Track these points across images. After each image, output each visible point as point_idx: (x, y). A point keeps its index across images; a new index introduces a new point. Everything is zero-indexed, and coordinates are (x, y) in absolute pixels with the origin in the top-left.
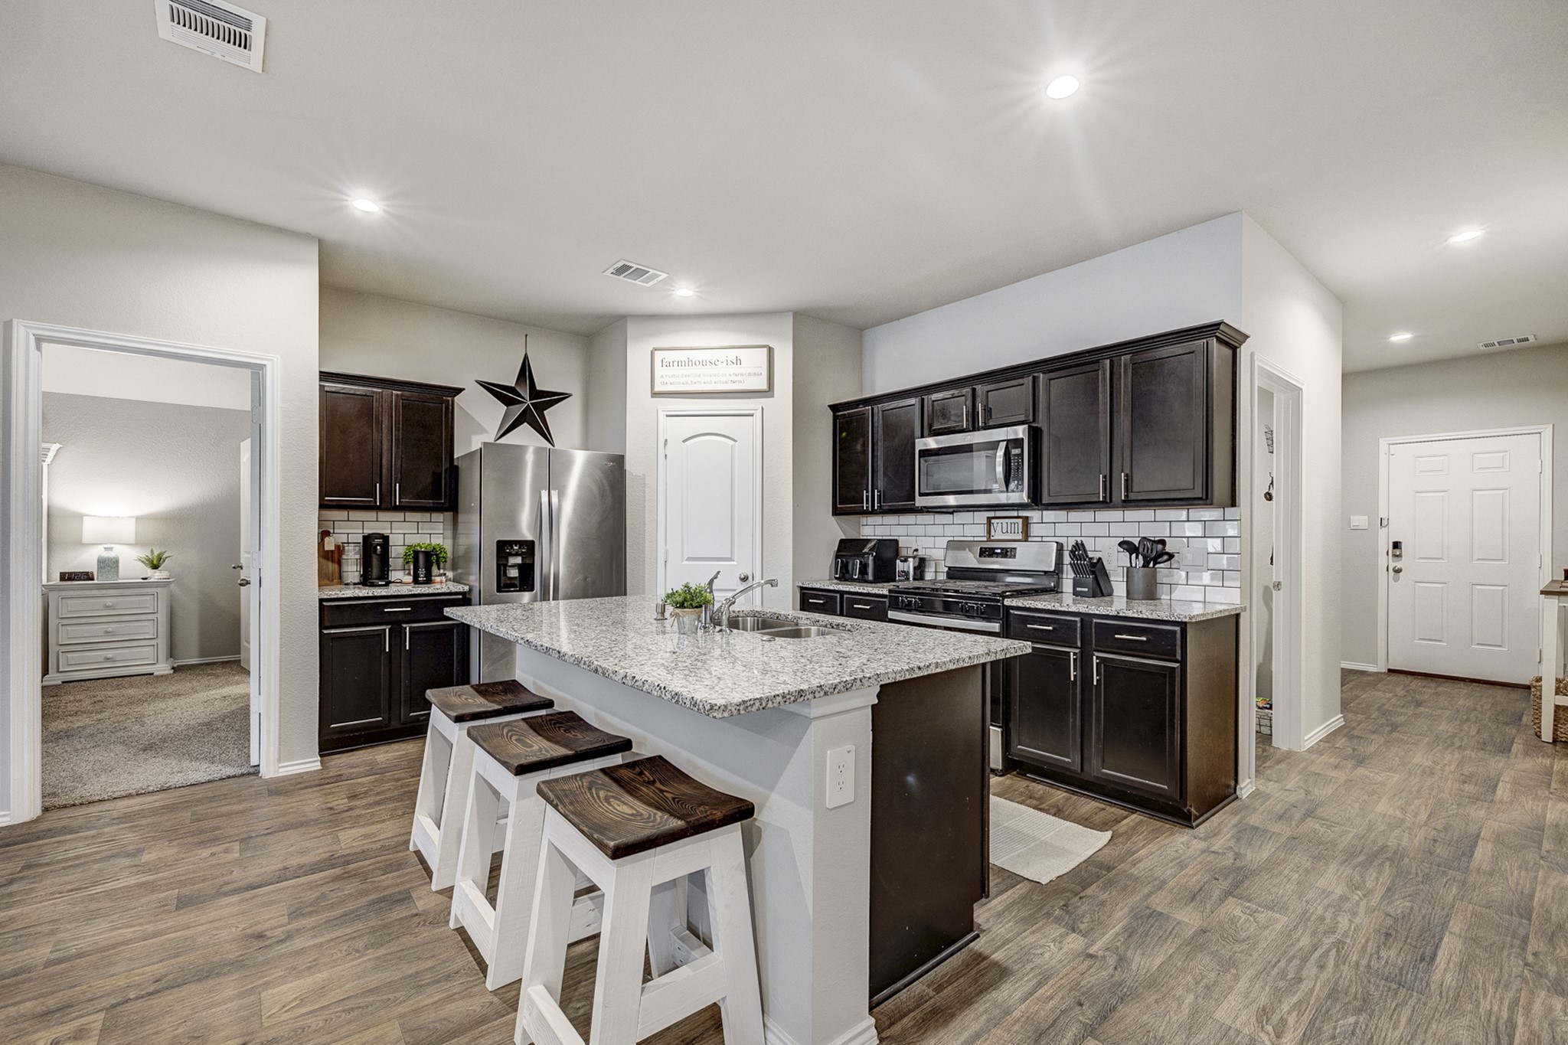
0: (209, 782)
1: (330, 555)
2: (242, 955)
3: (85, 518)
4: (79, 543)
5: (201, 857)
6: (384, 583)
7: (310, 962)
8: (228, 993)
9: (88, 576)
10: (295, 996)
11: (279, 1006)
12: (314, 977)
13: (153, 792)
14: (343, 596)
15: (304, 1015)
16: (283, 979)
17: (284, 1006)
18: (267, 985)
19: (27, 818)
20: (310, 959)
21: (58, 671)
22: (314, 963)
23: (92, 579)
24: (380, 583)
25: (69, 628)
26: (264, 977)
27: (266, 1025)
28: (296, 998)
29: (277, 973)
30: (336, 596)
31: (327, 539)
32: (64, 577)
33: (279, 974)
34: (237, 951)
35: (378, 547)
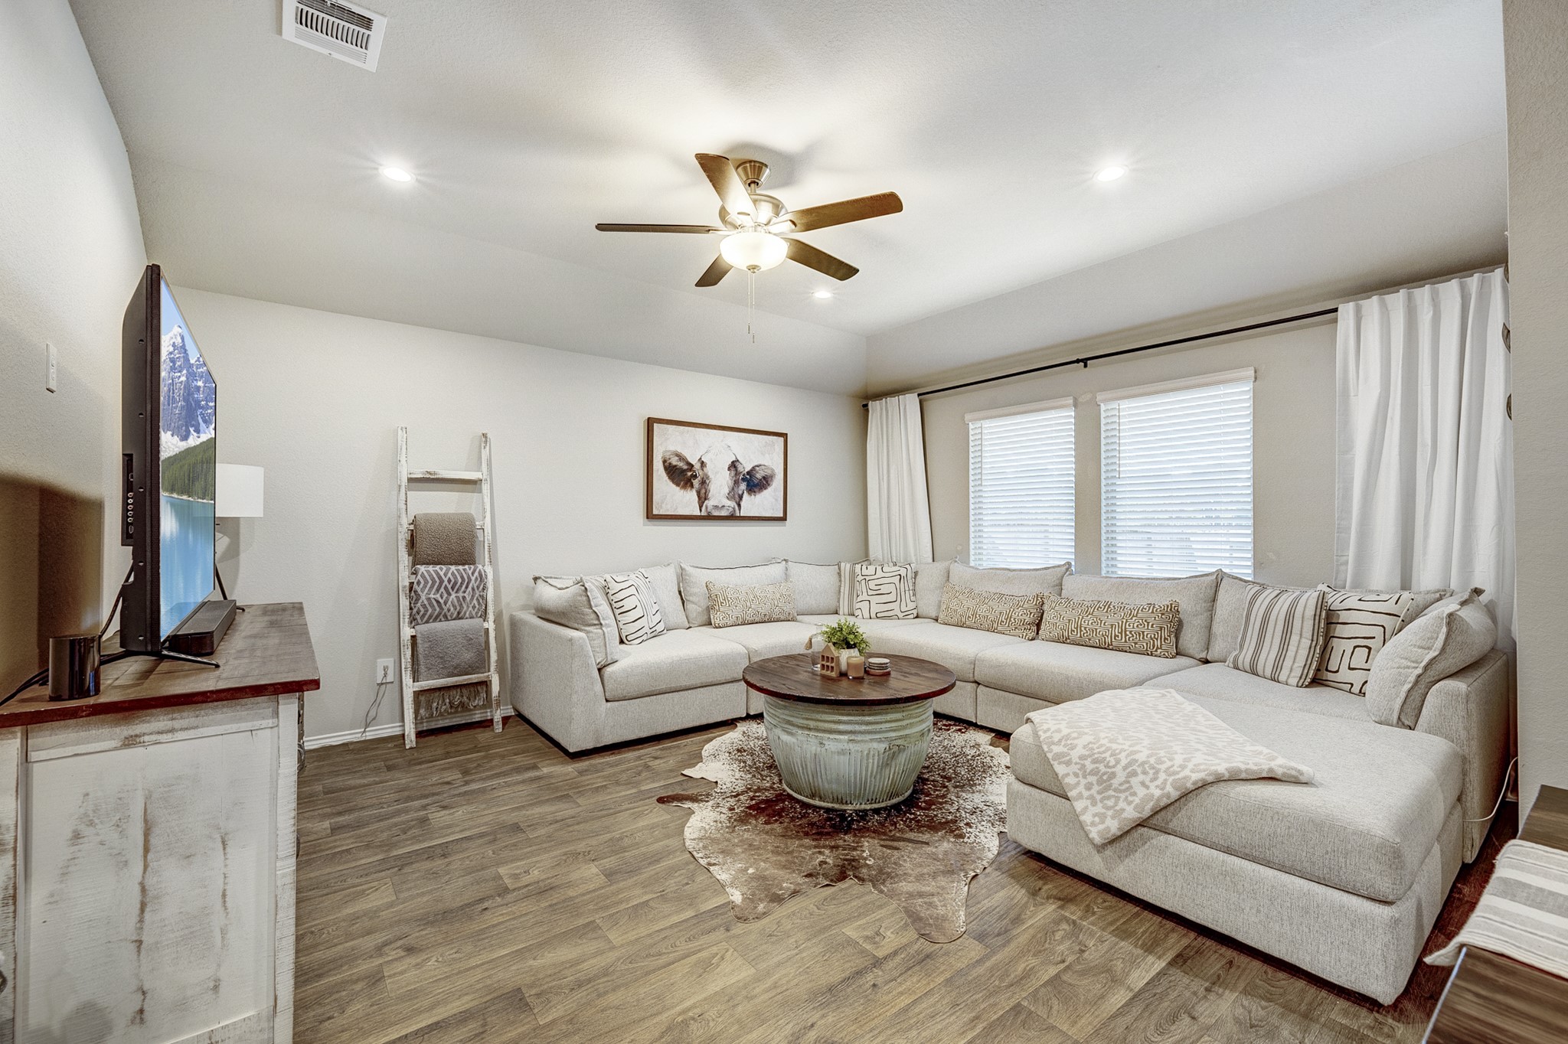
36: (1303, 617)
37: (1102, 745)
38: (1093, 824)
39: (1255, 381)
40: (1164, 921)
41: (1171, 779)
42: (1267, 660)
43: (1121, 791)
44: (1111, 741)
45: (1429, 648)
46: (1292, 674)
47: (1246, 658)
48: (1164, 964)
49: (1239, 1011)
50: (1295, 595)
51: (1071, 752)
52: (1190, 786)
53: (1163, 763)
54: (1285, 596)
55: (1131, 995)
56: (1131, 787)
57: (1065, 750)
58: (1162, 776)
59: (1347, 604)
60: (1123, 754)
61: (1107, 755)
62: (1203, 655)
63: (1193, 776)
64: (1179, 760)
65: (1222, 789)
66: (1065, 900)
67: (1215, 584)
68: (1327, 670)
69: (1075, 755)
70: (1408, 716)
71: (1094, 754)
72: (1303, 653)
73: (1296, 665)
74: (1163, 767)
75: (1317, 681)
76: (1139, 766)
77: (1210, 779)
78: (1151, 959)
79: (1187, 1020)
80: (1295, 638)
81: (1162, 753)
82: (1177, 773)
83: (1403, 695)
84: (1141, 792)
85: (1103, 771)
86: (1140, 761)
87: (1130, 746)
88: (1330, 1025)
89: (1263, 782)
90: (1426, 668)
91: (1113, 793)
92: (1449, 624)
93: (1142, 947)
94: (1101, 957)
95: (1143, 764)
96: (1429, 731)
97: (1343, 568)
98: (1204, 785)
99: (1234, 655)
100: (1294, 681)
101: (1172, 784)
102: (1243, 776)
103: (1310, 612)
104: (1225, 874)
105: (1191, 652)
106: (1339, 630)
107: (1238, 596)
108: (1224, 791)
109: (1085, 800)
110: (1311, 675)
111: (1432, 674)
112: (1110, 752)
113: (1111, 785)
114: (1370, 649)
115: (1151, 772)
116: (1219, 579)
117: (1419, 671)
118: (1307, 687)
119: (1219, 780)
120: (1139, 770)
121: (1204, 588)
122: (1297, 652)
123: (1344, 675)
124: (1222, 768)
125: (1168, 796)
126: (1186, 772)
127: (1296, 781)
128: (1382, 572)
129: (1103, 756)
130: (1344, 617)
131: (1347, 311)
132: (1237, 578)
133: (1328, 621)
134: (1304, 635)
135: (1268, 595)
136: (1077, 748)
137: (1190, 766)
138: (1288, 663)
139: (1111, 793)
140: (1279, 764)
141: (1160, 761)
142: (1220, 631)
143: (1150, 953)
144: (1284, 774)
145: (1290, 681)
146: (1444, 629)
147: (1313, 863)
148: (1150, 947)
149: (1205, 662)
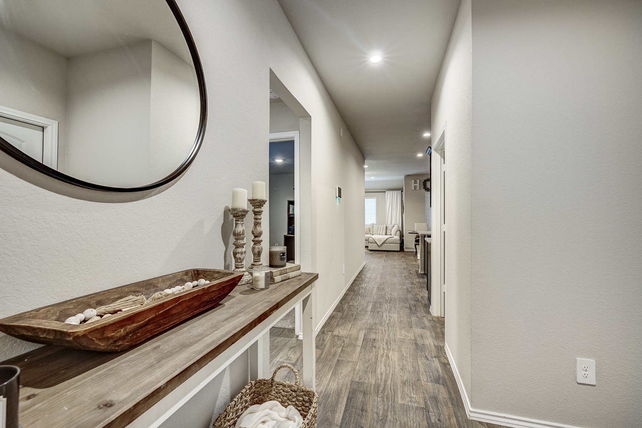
42: (381, 233)
47: (379, 233)
56: (382, 241)
65: (389, 239)
69: (377, 240)
75: (386, 235)
80: (384, 230)
97: (386, 222)
106: (387, 229)
107: (376, 226)
113: (380, 242)
114: (390, 230)
115: (383, 239)
116: (373, 224)
121: (372, 226)
123: (388, 233)
128: (389, 223)
130: (388, 227)
131: (387, 192)
132: (375, 224)
133: (387, 228)
135: (380, 225)
142: (374, 231)
147: (395, 243)
149: (373, 235)
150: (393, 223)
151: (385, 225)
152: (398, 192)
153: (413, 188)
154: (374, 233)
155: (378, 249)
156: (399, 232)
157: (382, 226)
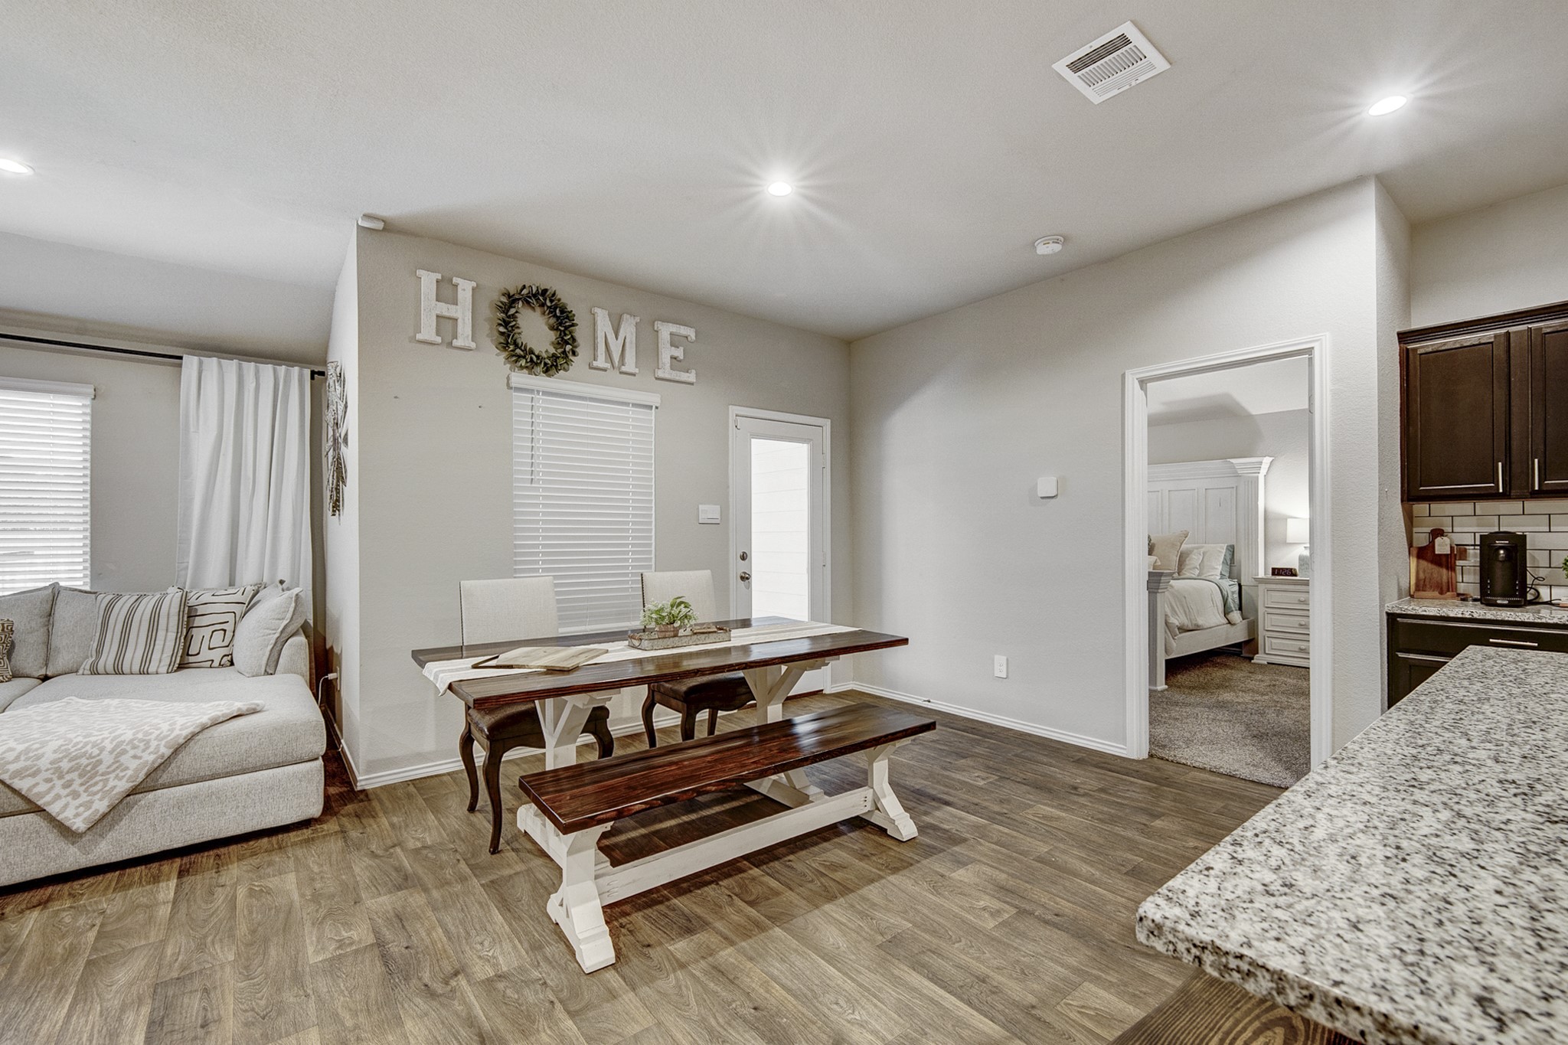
0: (1268, 785)
1: (1444, 559)
2: (1113, 942)
3: (1289, 520)
4: (1284, 543)
5: (1187, 845)
6: (1506, 602)
7: (1141, 992)
8: (1072, 961)
9: (1291, 572)
10: (1098, 1006)
11: (1081, 1003)
12: (1128, 1006)
13: (1222, 774)
14: (1424, 613)
15: (1083, 1027)
16: (1108, 986)
17: (1083, 1007)
18: (1096, 980)
19: (1134, 757)
20: (1144, 989)
21: (1265, 653)
22: (1142, 995)
23: (1296, 575)
24: (1499, 602)
25: (1273, 617)
26: (1103, 972)
27: (1058, 1008)
28: (1096, 1009)
29: (1113, 977)
30: (1413, 612)
31: (1438, 541)
32: (1276, 572)
33: (1112, 980)
34: (1114, 935)
35: (1502, 552)
36: (168, 614)
37: (78, 743)
38: (77, 815)
39: (94, 399)
40: (149, 866)
41: (163, 743)
42: (133, 659)
43: (109, 773)
44: (85, 737)
45: (283, 619)
46: (162, 664)
47: (108, 659)
48: (175, 881)
49: (245, 868)
50: (156, 598)
51: (38, 763)
52: (181, 741)
53: (151, 734)
54: (146, 600)
55: (170, 905)
56: (122, 765)
57: (29, 763)
58: (154, 744)
59: (203, 600)
60: (107, 742)
61: (88, 747)
62: (42, 672)
63: (181, 732)
64: (165, 727)
65: (207, 734)
66: (43, 904)
67: (51, 598)
68: (188, 655)
69: (44, 763)
70: (271, 667)
71: (70, 754)
72: (170, 644)
73: (164, 655)
74: (153, 737)
75: (182, 666)
76: (127, 745)
77: (197, 730)
78: (163, 885)
79: (220, 889)
80: (161, 634)
81: (146, 728)
82: (169, 735)
83: (267, 654)
84: (133, 764)
85: (85, 764)
86: (127, 740)
87: (110, 733)
88: (294, 844)
89: (233, 720)
90: (282, 632)
91: (101, 778)
92: (296, 601)
93: (149, 883)
94: (123, 905)
95: (131, 741)
96: (287, 671)
97: (183, 573)
98: (194, 735)
99: (90, 662)
100: (163, 669)
101: (165, 746)
102: (220, 720)
103: (175, 610)
104: (210, 796)
105: (28, 671)
106: (198, 621)
107: (82, 607)
108: (209, 735)
109: (64, 799)
110: (178, 661)
111: (285, 635)
112: (90, 745)
113: (97, 772)
114: (225, 631)
115: (142, 745)
116: (55, 592)
117: (277, 635)
118: (175, 671)
119: (205, 728)
120: (128, 748)
121: (38, 603)
122: (164, 645)
123: (206, 655)
124: (205, 719)
125: (162, 756)
126: (177, 732)
127: (254, 712)
128: (214, 572)
129: (83, 751)
130: (201, 610)
131: (190, 362)
132: (76, 590)
133: (189, 615)
134: (170, 629)
135: (126, 601)
136: (46, 756)
137: (178, 727)
138: (156, 656)
139: (98, 778)
140: (238, 706)
141: (147, 734)
142: (64, 644)
143: (159, 882)
144: (247, 710)
145: (160, 670)
146: (293, 605)
147: (276, 755)
148: (156, 879)
149: (45, 678)
150: (248, 576)
151: (173, 597)
152: (287, 376)
153: (428, 332)
154: (61, 662)
155: (73, 858)
156: (301, 639)
157: (146, 606)
